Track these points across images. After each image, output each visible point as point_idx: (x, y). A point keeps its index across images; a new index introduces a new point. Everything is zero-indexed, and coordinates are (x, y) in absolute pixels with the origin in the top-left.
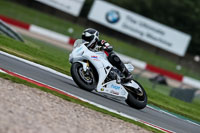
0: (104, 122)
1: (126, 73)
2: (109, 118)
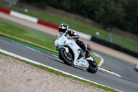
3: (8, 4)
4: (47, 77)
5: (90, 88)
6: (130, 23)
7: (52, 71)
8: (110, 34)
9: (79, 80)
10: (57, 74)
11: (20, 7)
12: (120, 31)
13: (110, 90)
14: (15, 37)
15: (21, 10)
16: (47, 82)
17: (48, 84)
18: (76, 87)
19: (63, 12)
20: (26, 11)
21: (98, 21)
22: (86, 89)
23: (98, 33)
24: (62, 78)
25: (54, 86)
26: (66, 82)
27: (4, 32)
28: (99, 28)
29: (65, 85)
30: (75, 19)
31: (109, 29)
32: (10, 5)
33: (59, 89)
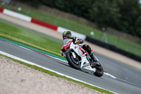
4: (41, 78)
5: (85, 89)
6: (126, 23)
7: (46, 72)
8: (105, 34)
9: (74, 81)
10: (51, 75)
12: (115, 31)
13: (106, 92)
16: (41, 82)
17: (42, 85)
18: (71, 88)
19: (57, 11)
20: (20, 9)
21: (93, 21)
22: (81, 90)
23: (92, 33)
24: (57, 79)
25: (48, 87)
26: (60, 83)
28: (94, 28)
29: (59, 86)
30: (69, 18)
31: (104, 29)
32: (3, 4)
33: (53, 90)
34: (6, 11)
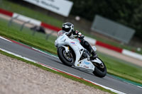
0: (12, 64)
1: (93, 53)
2: (16, 61)
3: (120, 42)
11: (133, 45)
14: (127, 77)
15: (134, 48)
20: (139, 49)
27: (116, 71)
32: (122, 44)
34: (125, 52)
